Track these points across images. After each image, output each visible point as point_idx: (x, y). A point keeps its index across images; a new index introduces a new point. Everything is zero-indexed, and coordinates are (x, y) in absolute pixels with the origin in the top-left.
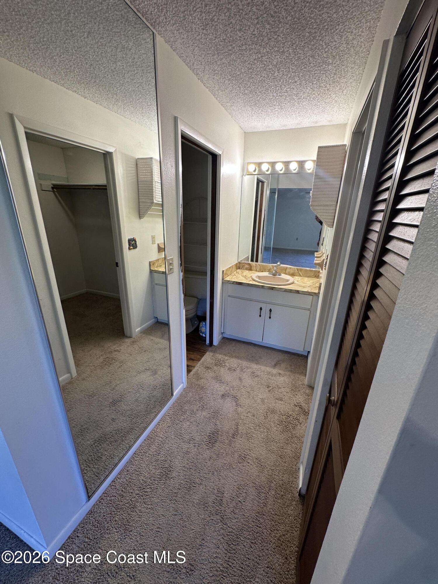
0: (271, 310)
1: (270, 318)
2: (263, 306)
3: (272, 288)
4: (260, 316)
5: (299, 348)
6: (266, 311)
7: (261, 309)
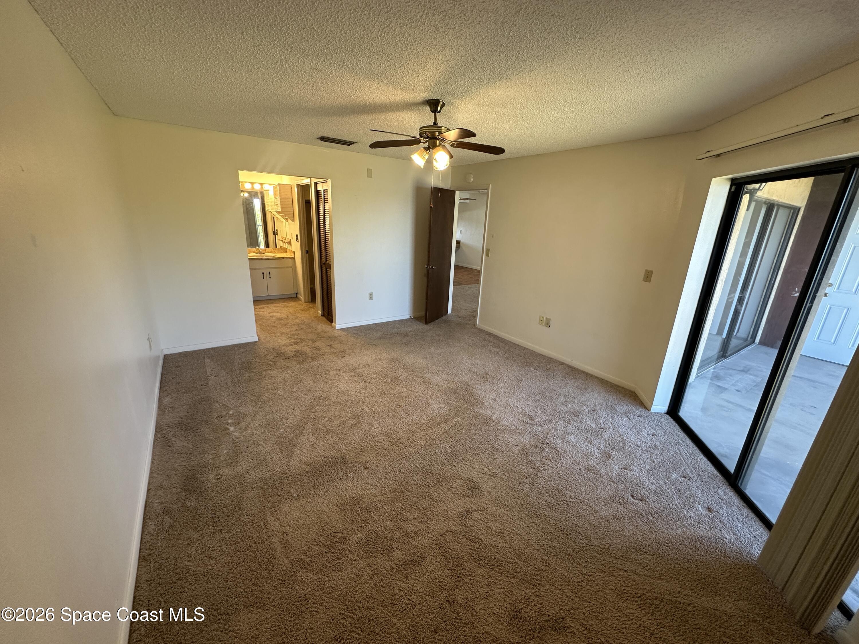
0: (269, 273)
1: (270, 278)
2: (264, 271)
3: (268, 259)
4: (263, 278)
5: (291, 292)
6: (266, 275)
7: (263, 273)
